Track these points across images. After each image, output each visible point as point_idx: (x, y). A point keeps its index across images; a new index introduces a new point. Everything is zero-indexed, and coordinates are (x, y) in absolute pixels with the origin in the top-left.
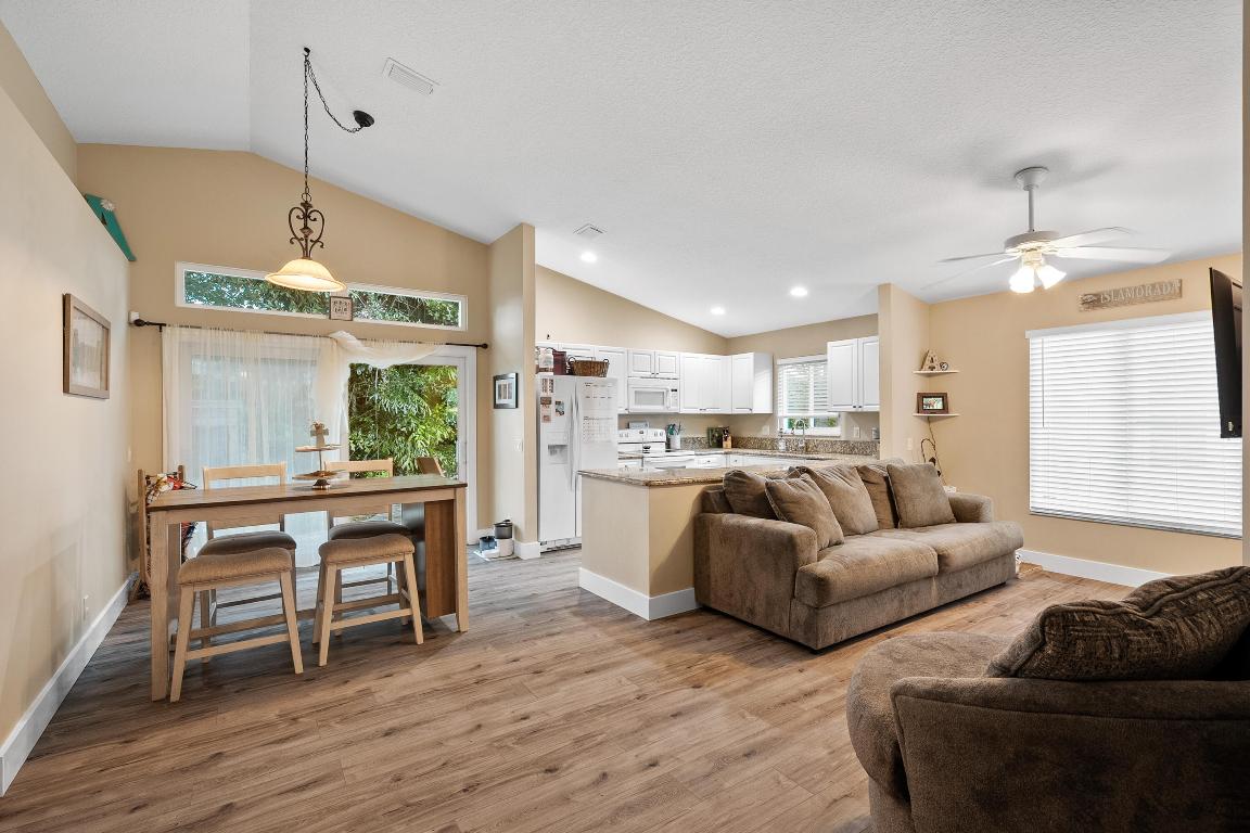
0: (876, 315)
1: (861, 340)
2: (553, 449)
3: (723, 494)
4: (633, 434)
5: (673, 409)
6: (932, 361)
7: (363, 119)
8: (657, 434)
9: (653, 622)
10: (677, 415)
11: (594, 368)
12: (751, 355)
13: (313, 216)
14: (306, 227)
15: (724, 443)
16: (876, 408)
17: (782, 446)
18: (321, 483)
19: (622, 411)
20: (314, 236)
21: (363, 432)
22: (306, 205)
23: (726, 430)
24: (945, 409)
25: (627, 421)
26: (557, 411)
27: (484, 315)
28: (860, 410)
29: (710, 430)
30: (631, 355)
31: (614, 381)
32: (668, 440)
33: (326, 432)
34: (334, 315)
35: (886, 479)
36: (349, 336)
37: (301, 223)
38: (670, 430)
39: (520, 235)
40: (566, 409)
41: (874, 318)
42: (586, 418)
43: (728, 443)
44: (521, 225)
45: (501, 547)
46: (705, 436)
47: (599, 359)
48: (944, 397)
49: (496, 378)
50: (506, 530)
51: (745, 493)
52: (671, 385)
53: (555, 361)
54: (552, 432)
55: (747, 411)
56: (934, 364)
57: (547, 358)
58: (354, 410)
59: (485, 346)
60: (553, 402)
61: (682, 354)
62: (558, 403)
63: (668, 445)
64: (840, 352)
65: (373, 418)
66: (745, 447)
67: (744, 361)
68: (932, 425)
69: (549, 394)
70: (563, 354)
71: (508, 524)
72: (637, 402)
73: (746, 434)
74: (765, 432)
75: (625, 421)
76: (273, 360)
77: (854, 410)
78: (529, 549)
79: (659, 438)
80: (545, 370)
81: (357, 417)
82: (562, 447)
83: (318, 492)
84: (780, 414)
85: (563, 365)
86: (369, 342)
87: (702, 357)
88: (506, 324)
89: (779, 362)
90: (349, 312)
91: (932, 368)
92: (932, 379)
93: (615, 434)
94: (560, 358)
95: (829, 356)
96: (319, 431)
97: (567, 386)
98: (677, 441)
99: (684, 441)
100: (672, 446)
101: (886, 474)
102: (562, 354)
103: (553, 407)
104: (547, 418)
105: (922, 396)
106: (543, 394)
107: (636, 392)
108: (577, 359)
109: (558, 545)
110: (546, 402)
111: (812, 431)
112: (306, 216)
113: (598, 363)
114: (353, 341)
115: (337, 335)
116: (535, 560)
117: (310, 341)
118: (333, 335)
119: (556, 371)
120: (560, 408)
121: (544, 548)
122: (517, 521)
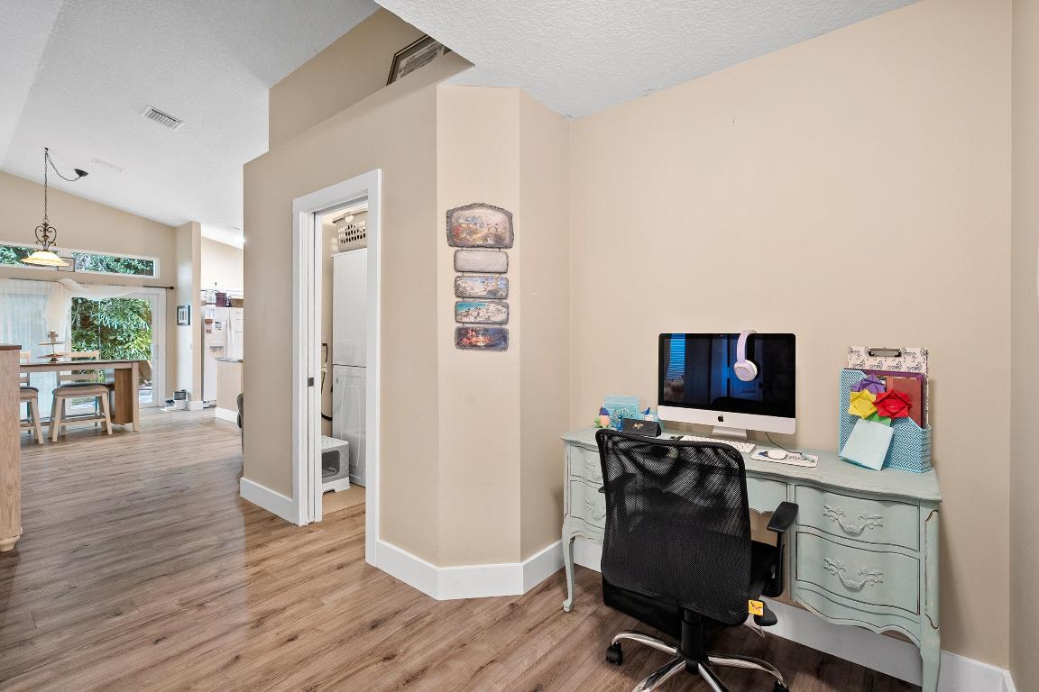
2: (214, 349)
7: (81, 173)
13: (50, 230)
14: (45, 235)
18: (54, 360)
20: (50, 240)
21: (87, 342)
22: (46, 225)
26: (216, 327)
33: (57, 336)
36: (71, 281)
37: (42, 234)
39: (190, 226)
40: (223, 326)
44: (191, 222)
45: (178, 404)
49: (178, 308)
50: (182, 395)
53: (217, 299)
54: (214, 339)
57: (212, 296)
58: (79, 325)
59: (172, 288)
60: (214, 322)
62: (217, 323)
65: (97, 332)
69: (211, 317)
70: (224, 294)
71: (184, 392)
76: (16, 295)
78: (196, 404)
80: (210, 304)
81: (81, 331)
82: (221, 348)
83: (53, 363)
85: (222, 301)
86: (86, 285)
88: (185, 276)
94: (221, 297)
96: (53, 335)
103: (213, 324)
104: (209, 331)
106: (207, 318)
110: (209, 322)
112: (45, 230)
114: (75, 284)
115: (63, 281)
116: (200, 411)
117: (44, 283)
118: (60, 281)
119: (217, 304)
120: (218, 325)
121: (206, 405)
122: (189, 390)
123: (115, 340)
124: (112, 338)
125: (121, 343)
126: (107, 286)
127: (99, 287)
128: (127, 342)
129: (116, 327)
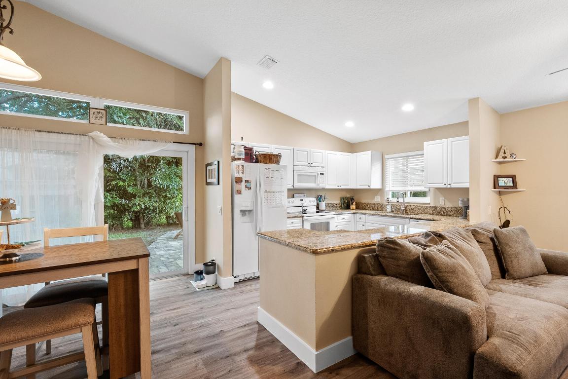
0: (468, 121)
1: (450, 140)
2: (243, 212)
3: (376, 257)
4: (296, 201)
5: (321, 186)
6: (505, 153)
8: (310, 202)
9: (318, 374)
10: (323, 189)
11: (271, 159)
12: (369, 153)
15: (351, 206)
16: (466, 185)
17: (389, 208)
19: (290, 187)
21: (149, 198)
23: (352, 199)
24: (515, 186)
25: (293, 193)
26: (246, 187)
27: (199, 123)
28: (449, 186)
29: (342, 199)
30: (295, 151)
31: (285, 167)
32: (318, 204)
33: (14, 207)
34: (92, 120)
35: (492, 239)
36: (102, 135)
38: (319, 198)
39: (222, 64)
40: (253, 185)
41: (465, 124)
42: (266, 192)
43: (354, 206)
44: (222, 57)
45: (208, 280)
46: (339, 202)
47: (275, 152)
48: (513, 177)
49: (207, 165)
50: (210, 268)
51: (397, 259)
52: (320, 171)
53: (245, 154)
54: (243, 201)
55: (367, 187)
56: (506, 155)
57: (240, 151)
59: (201, 144)
60: (244, 181)
61: (327, 152)
62: (247, 181)
63: (318, 207)
64: (433, 149)
66: (364, 209)
67: (365, 157)
68: (502, 197)
69: (240, 175)
71: (213, 264)
72: (299, 181)
73: (364, 200)
74: (377, 200)
75: (292, 193)
77: (445, 186)
78: (227, 280)
79: (312, 204)
80: (239, 159)
82: (250, 211)
84: (387, 189)
85: (250, 156)
86: (117, 140)
87: (339, 154)
88: (213, 129)
89: (386, 157)
90: (104, 120)
91: (505, 158)
92: (503, 165)
93: (285, 200)
94: (249, 152)
95: (425, 152)
97: (253, 170)
98: (323, 206)
99: (327, 205)
100: (320, 208)
101: (490, 235)
102: (251, 149)
103: (243, 184)
104: (239, 192)
105: (496, 178)
106: (236, 175)
107: (298, 175)
108: (260, 153)
109: (247, 277)
110: (239, 180)
111: (410, 199)
113: (274, 155)
114: (104, 138)
115: (93, 134)
116: (230, 289)
117: (72, 137)
118: (90, 134)
119: (246, 160)
120: (248, 185)
121: (237, 280)
122: (219, 261)
123: (166, 196)
124: (164, 195)
125: (170, 198)
126: (138, 142)
127: (131, 142)
128: (173, 198)
129: (165, 187)
